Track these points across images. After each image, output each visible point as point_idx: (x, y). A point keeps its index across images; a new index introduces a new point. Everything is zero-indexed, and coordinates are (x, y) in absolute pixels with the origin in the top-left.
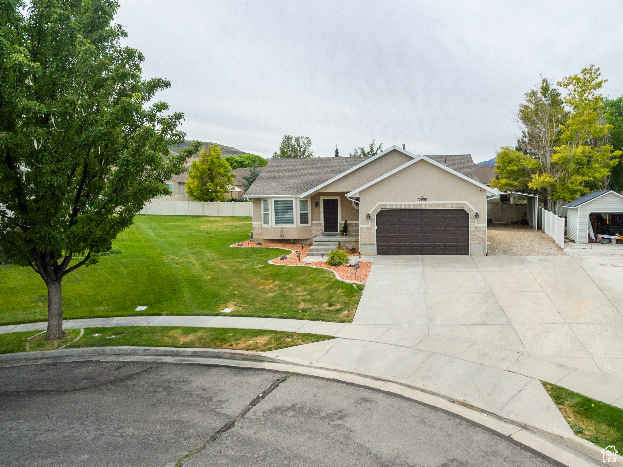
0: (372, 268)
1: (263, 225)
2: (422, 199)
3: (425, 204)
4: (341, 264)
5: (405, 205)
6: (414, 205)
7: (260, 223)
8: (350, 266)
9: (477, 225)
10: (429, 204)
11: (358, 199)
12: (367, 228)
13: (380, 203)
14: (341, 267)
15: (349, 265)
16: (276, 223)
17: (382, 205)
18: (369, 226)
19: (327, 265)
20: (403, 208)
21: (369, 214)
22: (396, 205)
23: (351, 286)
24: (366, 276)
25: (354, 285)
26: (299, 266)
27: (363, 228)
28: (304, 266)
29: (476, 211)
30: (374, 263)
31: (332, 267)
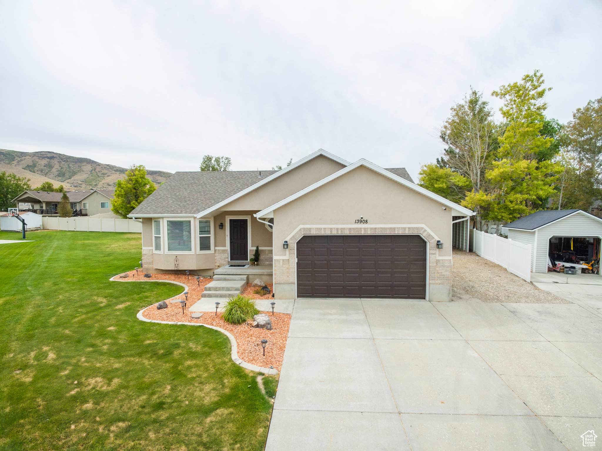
0: (291, 328)
1: (155, 252)
2: (362, 221)
3: (365, 229)
4: (244, 321)
5: (337, 229)
6: (350, 229)
7: (150, 248)
8: (258, 326)
9: (438, 258)
10: (371, 229)
11: (271, 221)
12: (283, 260)
13: (301, 226)
14: (243, 327)
15: (255, 323)
16: (169, 250)
17: (304, 229)
18: (286, 257)
19: (222, 322)
20: (334, 233)
21: (286, 242)
22: (325, 229)
23: (254, 383)
24: (282, 349)
25: (259, 379)
26: (179, 323)
27: (278, 261)
28: (186, 323)
29: (439, 239)
30: (294, 315)
31: (230, 327)
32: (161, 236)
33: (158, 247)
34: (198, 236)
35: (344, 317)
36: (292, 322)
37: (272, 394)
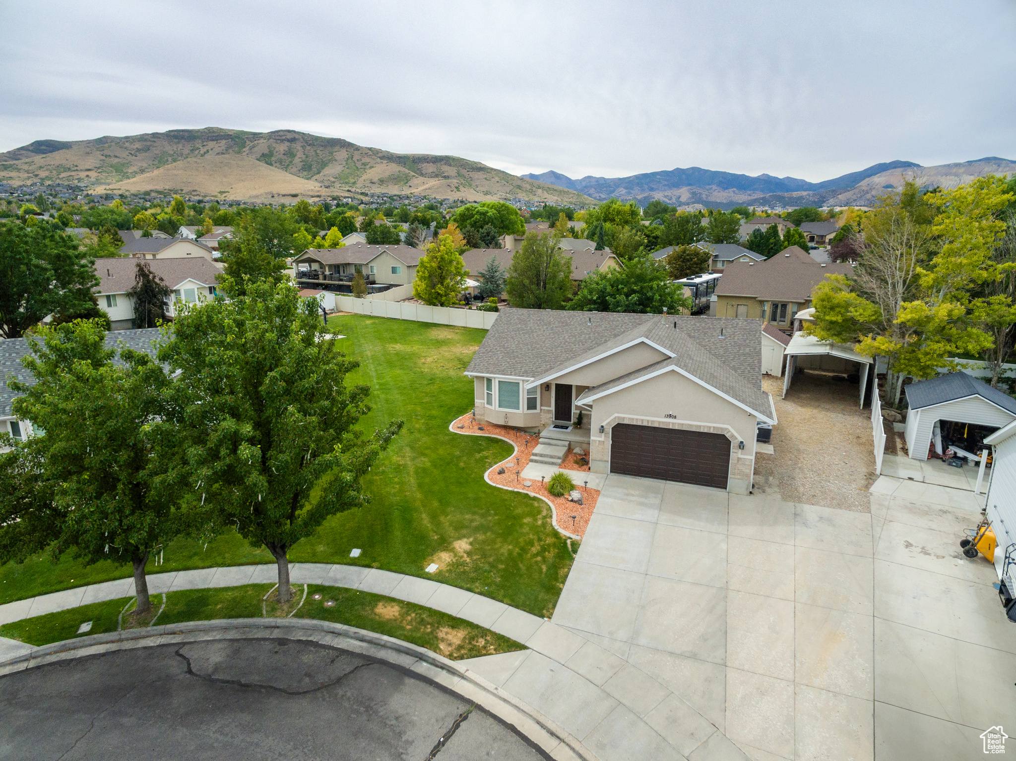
0: (598, 504)
1: (487, 406)
2: (670, 416)
3: (673, 423)
4: (562, 495)
5: (648, 421)
6: (659, 422)
7: (482, 401)
8: (572, 501)
9: (740, 456)
10: (679, 424)
12: (599, 441)
13: (616, 415)
14: (561, 500)
15: (570, 498)
16: (500, 407)
17: (619, 417)
18: (602, 439)
19: (546, 493)
20: (645, 424)
21: (602, 427)
22: (637, 419)
23: (565, 543)
24: (587, 522)
25: (569, 542)
26: (516, 490)
27: (595, 441)
28: (521, 491)
29: (741, 440)
30: (602, 492)
31: (552, 498)
32: (493, 393)
33: (489, 402)
34: (526, 397)
35: (643, 500)
36: (601, 500)
37: (575, 552)
